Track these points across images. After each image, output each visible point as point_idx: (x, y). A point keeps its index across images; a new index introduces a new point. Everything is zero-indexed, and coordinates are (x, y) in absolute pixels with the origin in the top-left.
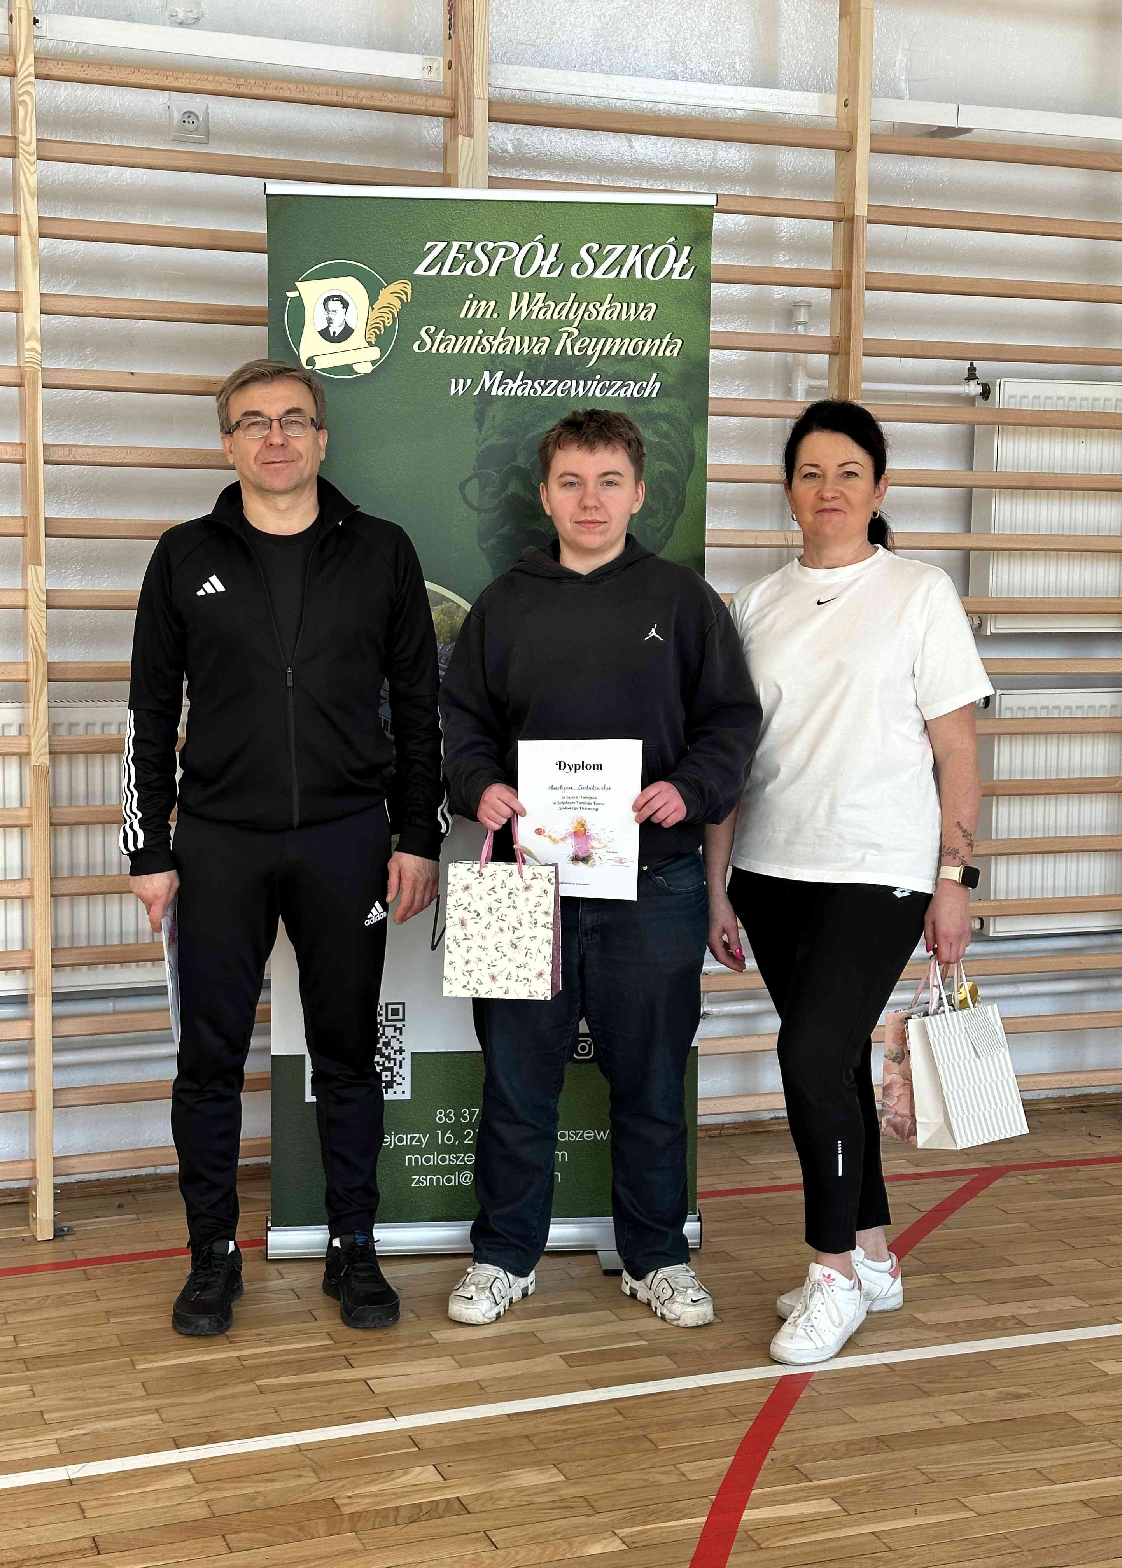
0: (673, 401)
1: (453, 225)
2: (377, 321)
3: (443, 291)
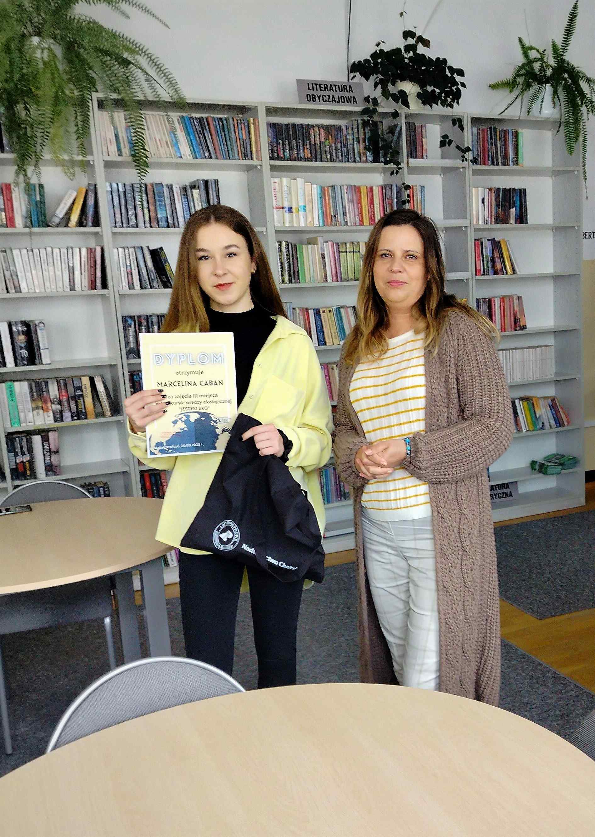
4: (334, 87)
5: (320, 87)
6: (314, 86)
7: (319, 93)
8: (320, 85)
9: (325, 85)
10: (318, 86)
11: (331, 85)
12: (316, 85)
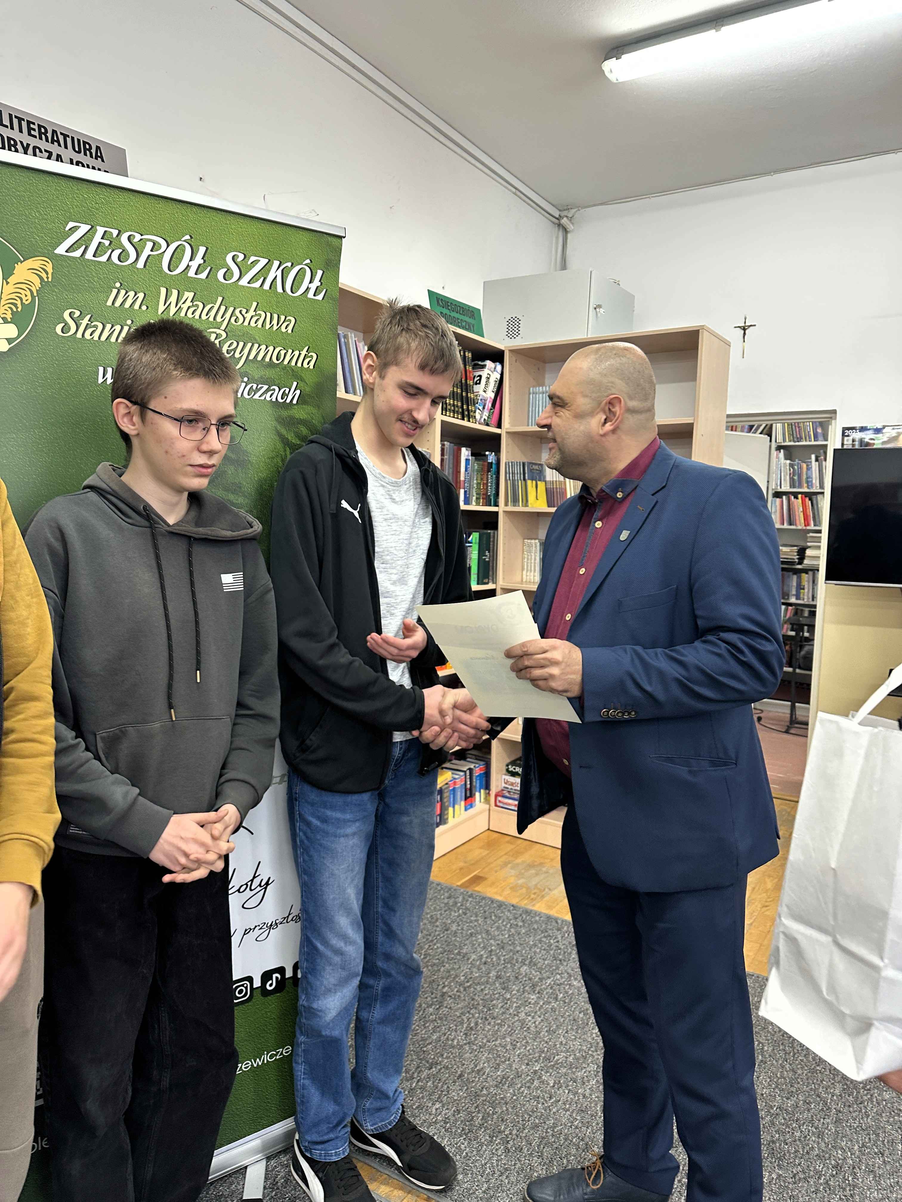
0: (309, 409)
1: (97, 209)
2: (13, 296)
3: (87, 276)
4: (61, 138)
5: (29, 129)
6: (15, 121)
7: (25, 138)
8: (29, 123)
9: (40, 126)
10: (24, 124)
11: (54, 132)
12: (20, 120)
